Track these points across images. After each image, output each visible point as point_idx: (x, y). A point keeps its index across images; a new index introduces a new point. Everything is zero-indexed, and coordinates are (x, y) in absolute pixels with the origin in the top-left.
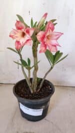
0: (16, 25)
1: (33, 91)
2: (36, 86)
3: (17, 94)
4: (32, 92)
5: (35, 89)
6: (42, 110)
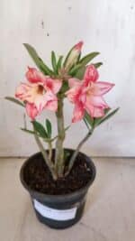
0: (27, 75)
2: (61, 168)
3: (28, 184)
4: (55, 178)
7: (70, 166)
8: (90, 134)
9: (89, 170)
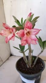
1: (29, 66)
5: (30, 65)
6: (34, 81)
7: (35, 63)
8: (42, 51)
9: (42, 66)
